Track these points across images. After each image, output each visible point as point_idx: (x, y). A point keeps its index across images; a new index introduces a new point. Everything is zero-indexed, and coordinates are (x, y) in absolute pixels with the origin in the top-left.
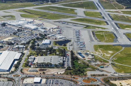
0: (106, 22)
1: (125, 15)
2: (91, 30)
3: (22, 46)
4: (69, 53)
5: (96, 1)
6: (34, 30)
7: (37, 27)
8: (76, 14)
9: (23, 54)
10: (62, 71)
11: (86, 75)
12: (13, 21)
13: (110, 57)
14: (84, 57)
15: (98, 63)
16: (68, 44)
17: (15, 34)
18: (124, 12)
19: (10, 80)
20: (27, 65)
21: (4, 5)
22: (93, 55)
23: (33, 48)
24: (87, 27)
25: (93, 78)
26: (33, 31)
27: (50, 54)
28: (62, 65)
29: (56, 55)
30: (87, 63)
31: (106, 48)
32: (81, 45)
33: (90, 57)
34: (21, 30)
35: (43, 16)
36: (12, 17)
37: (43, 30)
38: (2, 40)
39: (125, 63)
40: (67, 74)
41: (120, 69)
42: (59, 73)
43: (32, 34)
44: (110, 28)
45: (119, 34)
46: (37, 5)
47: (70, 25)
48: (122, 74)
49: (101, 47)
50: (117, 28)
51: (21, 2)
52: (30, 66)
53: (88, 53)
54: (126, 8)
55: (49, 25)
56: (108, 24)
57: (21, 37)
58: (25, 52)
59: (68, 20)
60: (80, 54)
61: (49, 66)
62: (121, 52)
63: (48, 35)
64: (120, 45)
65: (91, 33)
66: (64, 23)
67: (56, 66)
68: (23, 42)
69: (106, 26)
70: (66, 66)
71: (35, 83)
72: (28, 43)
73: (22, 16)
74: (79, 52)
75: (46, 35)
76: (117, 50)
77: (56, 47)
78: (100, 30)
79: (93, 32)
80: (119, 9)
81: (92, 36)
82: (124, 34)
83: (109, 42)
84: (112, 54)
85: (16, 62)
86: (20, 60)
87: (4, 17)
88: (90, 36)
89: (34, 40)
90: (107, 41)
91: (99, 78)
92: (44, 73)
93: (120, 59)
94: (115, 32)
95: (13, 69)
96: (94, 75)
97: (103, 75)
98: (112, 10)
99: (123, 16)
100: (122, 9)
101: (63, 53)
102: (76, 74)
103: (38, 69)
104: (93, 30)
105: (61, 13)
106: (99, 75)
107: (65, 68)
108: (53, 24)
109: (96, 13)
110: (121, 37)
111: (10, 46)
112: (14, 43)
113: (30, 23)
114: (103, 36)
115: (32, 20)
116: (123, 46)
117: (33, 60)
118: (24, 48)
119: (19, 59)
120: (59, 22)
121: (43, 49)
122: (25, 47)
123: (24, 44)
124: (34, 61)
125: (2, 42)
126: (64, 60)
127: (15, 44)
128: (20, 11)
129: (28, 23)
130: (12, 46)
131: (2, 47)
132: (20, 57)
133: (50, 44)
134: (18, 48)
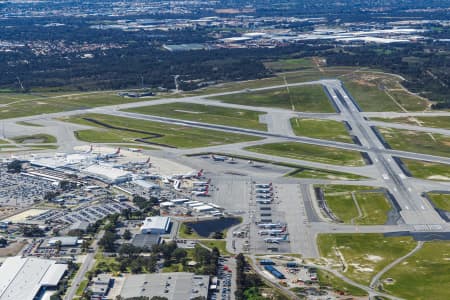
0: (365, 156)
1: (431, 130)
2: (311, 184)
3: (72, 240)
4: (231, 264)
5: (332, 84)
6: (118, 182)
7: (126, 172)
8: (264, 127)
9: (73, 268)
12: (49, 152)
13: (373, 275)
14: (282, 277)
15: (331, 296)
16: (230, 233)
17: (50, 197)
18: (427, 121)
21: (22, 99)
22: (312, 270)
23: (109, 245)
24: (300, 171)
26: (115, 189)
27: (167, 265)
29: (187, 269)
30: (293, 296)
31: (359, 245)
32: (274, 235)
33: (303, 275)
34: (74, 186)
35: (151, 136)
36: (47, 141)
37: (147, 185)
38: (6, 221)
43: (110, 199)
44: (376, 177)
45: (408, 197)
46: (134, 98)
49: (342, 239)
50: (402, 176)
51: (81, 89)
53: (298, 261)
54: (434, 108)
55: (170, 167)
56: (370, 162)
57: (70, 210)
58: (82, 259)
59: (235, 148)
60: (269, 265)
62: (411, 260)
63: (165, 200)
64: (407, 234)
65: (312, 192)
66: (220, 158)
68: (76, 225)
69: (363, 170)
72: (94, 229)
73: (80, 136)
74: (267, 258)
75: (155, 201)
76: (399, 251)
77: (189, 243)
78: (344, 181)
79: (317, 190)
80: (409, 109)
81: (315, 203)
82: (423, 196)
83: (373, 222)
84: (380, 266)
85: (47, 297)
86: (61, 287)
87: (20, 140)
88: (308, 204)
89: (114, 219)
90: (363, 222)
93: (404, 284)
94: (394, 191)
98: (385, 115)
99: (424, 136)
100: (421, 108)
101: (211, 263)
104: (319, 182)
105: (213, 126)
108: (184, 163)
109: (331, 124)
110: (414, 207)
111: (30, 240)
112: (47, 229)
113: (107, 159)
114: (350, 203)
115: (112, 151)
116: (418, 236)
117: (106, 287)
118: (77, 245)
119: (59, 284)
120: (204, 155)
121: (141, 251)
122: (80, 241)
123: (79, 233)
124: (108, 290)
125: (6, 227)
126: (213, 287)
127: (48, 233)
128: (74, 119)
129: (99, 159)
130: (38, 239)
131: (4, 243)
132: (63, 277)
133: (168, 232)
134: (59, 246)
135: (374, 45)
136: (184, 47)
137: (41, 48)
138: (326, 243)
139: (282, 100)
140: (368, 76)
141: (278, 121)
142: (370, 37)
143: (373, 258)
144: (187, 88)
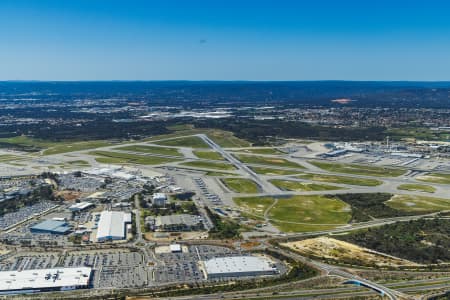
1: (257, 155)
2: (218, 178)
3: (125, 204)
4: (203, 211)
5: (203, 136)
6: (131, 179)
7: (132, 176)
8: (182, 155)
9: (133, 215)
10: (204, 235)
11: (241, 238)
12: (88, 168)
13: (264, 212)
14: (227, 215)
15: (250, 221)
16: (193, 198)
17: (103, 186)
18: (255, 151)
19: (134, 250)
20: (148, 229)
21: (59, 145)
22: (238, 212)
23: (144, 205)
24: (209, 173)
25: (253, 241)
27: (175, 212)
28: (200, 227)
29: (183, 213)
30: (235, 222)
31: (252, 201)
33: (234, 213)
35: (133, 160)
36: (84, 163)
37: (145, 181)
39: (289, 219)
40: (214, 238)
41: (286, 227)
42: (203, 237)
43: (130, 186)
44: (243, 173)
45: (262, 182)
46: (113, 144)
47: (181, 172)
48: (291, 234)
49: (244, 199)
50: (254, 174)
51: (85, 140)
52: (154, 231)
53: (229, 208)
54: (253, 145)
55: (151, 173)
58: (134, 211)
59: (175, 164)
60: (219, 211)
61: (183, 228)
62: (276, 205)
63: (157, 187)
64: (269, 196)
65: (220, 181)
66: (170, 169)
67: (194, 228)
68: (123, 198)
69: (236, 172)
70: (206, 227)
71: (174, 252)
72: (132, 199)
73: (99, 161)
74: (216, 207)
75: (153, 187)
76: (269, 203)
77: (178, 203)
80: (243, 146)
81: (223, 185)
82: (269, 181)
83: (253, 192)
84: (265, 209)
85: (129, 226)
86: (133, 222)
87: (71, 163)
89: (140, 194)
90: (247, 192)
91: (263, 240)
92: (180, 238)
93: (278, 215)
94: (254, 179)
95: (129, 236)
96: (253, 237)
97: (266, 236)
98: (233, 149)
100: (248, 146)
101: (193, 210)
102: (228, 237)
103: (168, 234)
104: (220, 177)
105: (159, 155)
106: (261, 237)
107: (205, 230)
108: (155, 171)
110: (266, 185)
111: (105, 205)
112: (111, 200)
113: (119, 170)
114: (238, 185)
115: (120, 167)
116: (275, 197)
117: (153, 222)
118: (129, 206)
120: (163, 168)
121: (161, 207)
122: (129, 204)
123: (127, 201)
124: (155, 223)
125: (91, 200)
128: (90, 153)
129: (116, 170)
130: (109, 204)
132: (132, 219)
133: (167, 199)
134: (121, 206)
135: (211, 119)
136: (123, 120)
137: (53, 122)
138: (239, 201)
139: (185, 143)
140: (217, 133)
141: (187, 152)
142: (208, 115)
143: (261, 206)
144: (137, 139)
